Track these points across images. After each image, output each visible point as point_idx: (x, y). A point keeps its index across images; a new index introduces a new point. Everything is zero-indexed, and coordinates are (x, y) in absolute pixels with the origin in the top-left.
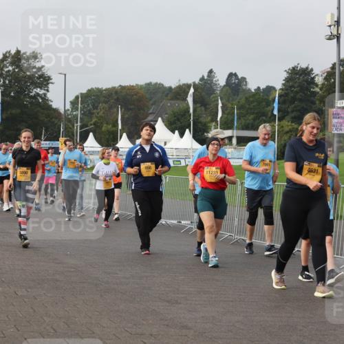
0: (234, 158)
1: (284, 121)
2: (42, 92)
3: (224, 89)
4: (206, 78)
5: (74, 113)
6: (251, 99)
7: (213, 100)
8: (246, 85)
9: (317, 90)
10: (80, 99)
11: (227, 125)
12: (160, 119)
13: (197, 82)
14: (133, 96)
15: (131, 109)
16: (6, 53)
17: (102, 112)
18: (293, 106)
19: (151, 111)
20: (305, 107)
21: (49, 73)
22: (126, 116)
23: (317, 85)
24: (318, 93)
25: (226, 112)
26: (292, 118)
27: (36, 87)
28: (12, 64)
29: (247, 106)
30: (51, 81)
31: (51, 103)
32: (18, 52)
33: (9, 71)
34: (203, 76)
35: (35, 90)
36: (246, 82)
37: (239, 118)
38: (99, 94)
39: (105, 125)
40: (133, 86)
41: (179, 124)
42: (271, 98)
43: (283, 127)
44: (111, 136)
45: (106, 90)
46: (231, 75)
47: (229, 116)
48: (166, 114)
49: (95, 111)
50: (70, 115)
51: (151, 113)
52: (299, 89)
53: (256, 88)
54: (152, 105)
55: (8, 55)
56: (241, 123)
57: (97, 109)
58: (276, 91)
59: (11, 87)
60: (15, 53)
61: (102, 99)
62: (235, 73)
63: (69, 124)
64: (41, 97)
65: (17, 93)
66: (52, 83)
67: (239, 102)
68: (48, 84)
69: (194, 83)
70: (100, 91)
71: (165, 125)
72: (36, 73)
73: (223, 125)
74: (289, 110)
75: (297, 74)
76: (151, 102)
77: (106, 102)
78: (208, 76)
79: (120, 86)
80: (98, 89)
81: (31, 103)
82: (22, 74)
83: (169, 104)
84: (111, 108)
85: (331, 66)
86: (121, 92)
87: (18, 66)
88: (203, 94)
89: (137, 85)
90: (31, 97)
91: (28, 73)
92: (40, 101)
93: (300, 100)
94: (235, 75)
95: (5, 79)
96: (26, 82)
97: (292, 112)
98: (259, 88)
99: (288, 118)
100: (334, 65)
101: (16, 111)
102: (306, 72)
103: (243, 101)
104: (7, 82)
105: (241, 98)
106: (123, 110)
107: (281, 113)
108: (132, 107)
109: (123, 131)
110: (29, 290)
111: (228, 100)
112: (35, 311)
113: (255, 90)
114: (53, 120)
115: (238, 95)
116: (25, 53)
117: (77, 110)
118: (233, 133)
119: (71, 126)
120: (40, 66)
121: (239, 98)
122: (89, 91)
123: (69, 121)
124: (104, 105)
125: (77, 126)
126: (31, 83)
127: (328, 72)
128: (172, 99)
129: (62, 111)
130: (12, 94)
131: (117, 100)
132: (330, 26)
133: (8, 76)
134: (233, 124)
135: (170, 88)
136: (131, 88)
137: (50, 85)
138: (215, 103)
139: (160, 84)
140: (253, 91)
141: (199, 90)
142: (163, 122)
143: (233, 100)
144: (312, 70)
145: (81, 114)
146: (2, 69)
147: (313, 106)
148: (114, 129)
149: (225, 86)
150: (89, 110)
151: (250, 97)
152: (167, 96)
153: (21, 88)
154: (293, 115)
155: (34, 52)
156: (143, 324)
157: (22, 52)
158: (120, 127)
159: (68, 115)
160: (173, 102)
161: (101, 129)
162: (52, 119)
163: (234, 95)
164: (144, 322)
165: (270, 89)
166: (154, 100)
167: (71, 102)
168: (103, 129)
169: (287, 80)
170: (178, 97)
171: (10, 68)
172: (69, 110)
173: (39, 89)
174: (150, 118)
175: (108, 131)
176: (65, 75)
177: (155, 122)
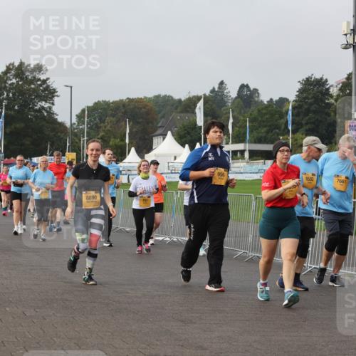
0: (247, 173)
1: (298, 134)
2: (47, 105)
3: (236, 101)
4: (216, 89)
5: (81, 127)
6: (264, 111)
7: (224, 112)
8: (258, 96)
9: (332, 101)
10: (86, 112)
11: (239, 138)
12: (169, 133)
13: (207, 95)
14: (141, 109)
15: (138, 123)
16: (10, 65)
17: (109, 126)
18: (307, 118)
19: (160, 125)
20: (320, 119)
21: (54, 86)
22: (134, 130)
23: (332, 96)
24: (333, 104)
25: (238, 125)
26: (307, 131)
27: (41, 100)
28: (16, 76)
29: (260, 119)
30: (56, 94)
31: (56, 117)
32: (22, 64)
33: (13, 83)
34: (214, 88)
35: (40, 103)
36: (258, 93)
37: (251, 131)
38: (106, 107)
39: (112, 140)
40: (141, 99)
41: (189, 138)
42: (284, 110)
43: (296, 140)
44: (119, 151)
45: (113, 103)
46: (242, 87)
47: (241, 130)
48: (176, 127)
49: (102, 125)
50: (77, 129)
51: (160, 127)
52: (313, 100)
53: (269, 99)
54: (161, 118)
55: (11, 67)
56: (253, 137)
57: (104, 122)
58: (289, 102)
59: (15, 100)
60: (19, 66)
61: (110, 112)
62: (247, 85)
63: (75, 138)
64: (47, 112)
65: (21, 106)
66: (57, 96)
67: (251, 114)
68: (53, 97)
69: (205, 95)
70: (107, 104)
71: (175, 139)
72: (41, 85)
73: (235, 138)
74: (304, 122)
75: (311, 85)
76: (160, 115)
77: (113, 116)
78: (219, 88)
79: (128, 98)
80: (105, 102)
81: (36, 117)
82: (26, 87)
83: (179, 118)
84: (118, 121)
85: (346, 76)
86: (129, 105)
87: (22, 79)
88: (214, 106)
89: (145, 98)
90: (36, 111)
91: (33, 86)
92: (46, 114)
93: (315, 112)
94: (247, 86)
95: (8, 92)
96: (31, 95)
97: (307, 124)
98: (271, 99)
99: (302, 130)
100: (350, 75)
101: (20, 125)
102: (321, 83)
103: (255, 113)
104: (11, 95)
105: (253, 110)
106: (131, 123)
107: (294, 125)
108: (141, 120)
109: (131, 145)
110: (38, 310)
111: (240, 113)
112: (44, 332)
113: (268, 102)
114: (59, 134)
115: (250, 108)
116: (29, 65)
117: (84, 124)
118: (245, 146)
119: (77, 141)
120: (45, 78)
121: (251, 111)
122: (96, 104)
123: (76, 135)
124: (111, 118)
125: (84, 141)
126: (36, 97)
127: (343, 83)
128: (182, 112)
129: (68, 125)
130: (16, 108)
131: (125, 113)
132: (346, 35)
133: (12, 89)
134: (246, 137)
135: (180, 101)
136: (139, 101)
137: (56, 99)
138: (226, 116)
139: (169, 96)
140: (266, 103)
141: (210, 103)
142: (173, 135)
143: (245, 112)
144: (326, 81)
145: (88, 128)
146: (6, 82)
147: (328, 118)
148: (122, 143)
149: (236, 98)
150: (96, 124)
151: (262, 109)
152: (176, 109)
153: (26, 102)
154: (307, 127)
155: (38, 64)
156: (157, 345)
157: (26, 64)
158: (127, 141)
159: (74, 129)
160: (182, 115)
161: (109, 143)
162: (57, 133)
163: (246, 107)
164: (158, 343)
165: (283, 101)
166: (163, 112)
167: (77, 115)
168: (111, 143)
169: (301, 91)
170: (188, 109)
171: (14, 81)
172: (75, 124)
173: (44, 102)
174: (159, 131)
175: (116, 145)
176: (71, 87)
177: (164, 135)
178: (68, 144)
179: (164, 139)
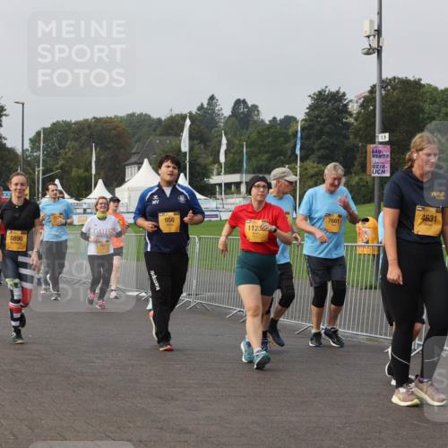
1: (308, 161)
3: (230, 121)
4: (205, 106)
5: (35, 154)
6: (265, 133)
7: (215, 134)
8: (258, 115)
9: (351, 120)
10: (42, 136)
11: (233, 167)
12: (146, 161)
13: (194, 112)
14: (110, 130)
15: (108, 148)
17: (70, 153)
18: (320, 142)
19: (134, 151)
20: (335, 143)
22: (102, 157)
23: (351, 115)
24: (352, 124)
25: (232, 151)
26: (319, 157)
29: (260, 143)
30: (5, 113)
31: (4, 142)
34: (202, 104)
36: (258, 111)
37: (249, 159)
38: (67, 128)
39: (74, 169)
40: (111, 118)
42: (290, 131)
43: (306, 169)
44: (83, 184)
45: (76, 123)
46: (238, 102)
47: (236, 156)
48: (154, 154)
49: (62, 151)
50: (30, 156)
51: (134, 153)
52: (327, 119)
53: (271, 118)
54: (136, 142)
56: (252, 165)
57: (64, 149)
58: (297, 122)
61: (72, 135)
62: (244, 100)
63: (28, 168)
66: (6, 115)
67: (249, 137)
68: (1, 116)
69: (191, 113)
70: (68, 124)
71: (153, 169)
73: (228, 167)
74: (315, 147)
75: (324, 100)
76: (134, 139)
77: (76, 140)
78: (209, 104)
79: (94, 118)
80: (65, 122)
83: (158, 142)
84: (82, 146)
85: (369, 89)
86: (96, 126)
88: (203, 127)
89: (116, 117)
93: (329, 134)
94: (244, 102)
97: (319, 149)
98: (275, 118)
99: (313, 157)
100: (374, 87)
102: (337, 98)
103: (254, 136)
105: (252, 133)
106: (98, 149)
107: (304, 151)
108: (110, 145)
109: (98, 176)
111: (235, 136)
113: (270, 121)
114: (8, 163)
115: (247, 128)
117: (39, 150)
118: (241, 177)
119: (31, 171)
121: (248, 132)
122: (54, 124)
123: (29, 164)
124: (73, 143)
125: (39, 171)
127: (365, 97)
128: (161, 135)
129: (19, 151)
131: (91, 136)
132: (368, 37)
134: (242, 166)
135: (159, 120)
136: (108, 121)
137: (4, 119)
138: (218, 139)
139: (146, 115)
140: (267, 122)
141: (198, 123)
142: (151, 164)
143: (241, 135)
144: (344, 94)
145: (44, 155)
147: (346, 142)
148: (87, 174)
149: (230, 117)
150: (55, 150)
151: (263, 131)
152: (154, 131)
154: (320, 153)
158: (94, 172)
159: (27, 157)
160: (163, 138)
161: (70, 174)
162: (6, 161)
163: (243, 128)
165: (289, 120)
166: (137, 136)
167: (30, 140)
168: (73, 174)
169: (312, 108)
170: (170, 131)
172: (27, 150)
174: (133, 159)
175: (79, 177)
176: (23, 104)
177: (140, 164)
179: (139, 168)
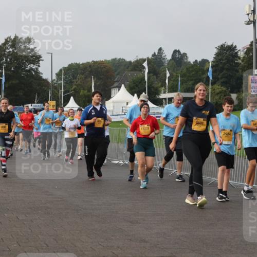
1: (215, 85)
2: (34, 67)
3: (171, 62)
4: (157, 54)
5: (59, 82)
7: (162, 70)
8: (187, 59)
9: (240, 61)
10: (63, 72)
11: (173, 89)
12: (123, 86)
13: (150, 58)
14: (102, 68)
16: (7, 38)
17: (79, 81)
18: (222, 74)
19: (116, 80)
20: (231, 74)
21: (39, 53)
22: (98, 84)
23: (240, 58)
24: (241, 64)
25: (172, 79)
26: (222, 83)
27: (30, 63)
28: (12, 46)
29: (188, 75)
30: (41, 59)
31: (41, 75)
32: (16, 37)
33: (10, 52)
34: (155, 53)
35: (29, 65)
36: (187, 57)
37: (182, 84)
38: (77, 67)
39: (82, 91)
40: (103, 61)
41: (137, 89)
42: (205, 68)
43: (214, 90)
44: (87, 99)
45: (82, 64)
46: (175, 52)
47: (174, 83)
48: (128, 81)
49: (74, 80)
50: (56, 83)
52: (226, 61)
53: (194, 61)
54: (117, 75)
55: (9, 40)
56: (184, 88)
57: (76, 79)
58: (209, 63)
59: (11, 64)
60: (14, 39)
61: (80, 71)
62: (179, 50)
63: (55, 90)
64: (35, 72)
65: (16, 68)
66: (42, 60)
67: (182, 72)
68: (39, 61)
69: (148, 58)
70: (78, 65)
71: (127, 90)
73: (170, 89)
74: (219, 77)
75: (224, 50)
76: (116, 73)
77: (83, 74)
78: (159, 53)
79: (93, 61)
80: (76, 64)
81: (27, 75)
82: (19, 54)
83: (130, 74)
84: (86, 78)
85: (250, 43)
86: (94, 66)
88: (155, 66)
89: (105, 60)
90: (27, 71)
93: (227, 69)
95: (7, 58)
96: (23, 60)
97: (222, 78)
98: (196, 61)
99: (218, 83)
100: (252, 42)
101: (15, 82)
102: (231, 48)
103: (185, 71)
104: (9, 60)
105: (183, 69)
106: (95, 79)
108: (102, 77)
111: (174, 71)
112: (32, 231)
114: (44, 88)
115: (181, 66)
117: (61, 80)
119: (57, 92)
121: (181, 69)
122: (70, 65)
123: (56, 88)
124: (81, 75)
125: (61, 92)
126: (27, 61)
127: (248, 48)
128: (132, 70)
129: (50, 81)
130: (12, 69)
131: (91, 72)
132: (248, 14)
133: (9, 56)
134: (178, 88)
135: (130, 62)
136: (101, 63)
137: (41, 62)
138: (164, 73)
139: (123, 59)
140: (192, 63)
141: (152, 64)
142: (125, 87)
143: (177, 70)
144: (236, 47)
145: (64, 83)
146: (5, 51)
147: (237, 74)
149: (171, 60)
150: (70, 80)
151: (190, 68)
152: (128, 68)
153: (19, 64)
154: (222, 80)
157: (19, 38)
159: (54, 84)
160: (132, 72)
161: (79, 94)
162: (42, 87)
163: (178, 66)
164: (113, 238)
165: (205, 62)
166: (118, 71)
167: (56, 74)
168: (81, 93)
169: (217, 54)
170: (136, 68)
171: (11, 50)
172: (55, 80)
173: (32, 65)
174: (116, 85)
175: (84, 95)
176: (52, 54)
177: (119, 87)
178: (50, 95)
179: (119, 90)
